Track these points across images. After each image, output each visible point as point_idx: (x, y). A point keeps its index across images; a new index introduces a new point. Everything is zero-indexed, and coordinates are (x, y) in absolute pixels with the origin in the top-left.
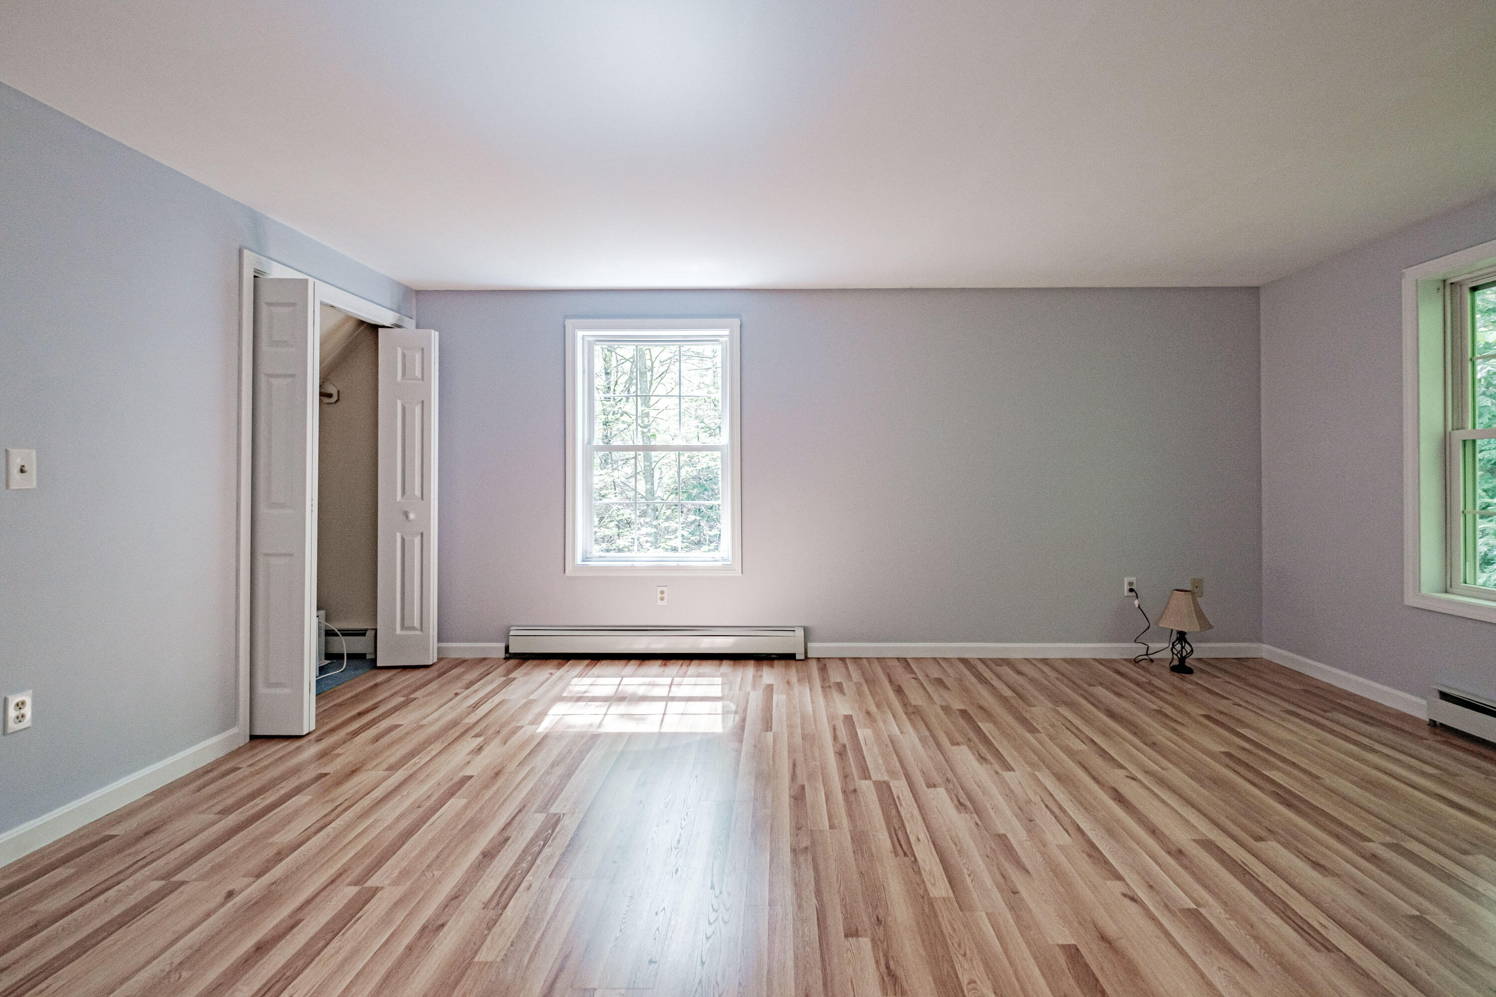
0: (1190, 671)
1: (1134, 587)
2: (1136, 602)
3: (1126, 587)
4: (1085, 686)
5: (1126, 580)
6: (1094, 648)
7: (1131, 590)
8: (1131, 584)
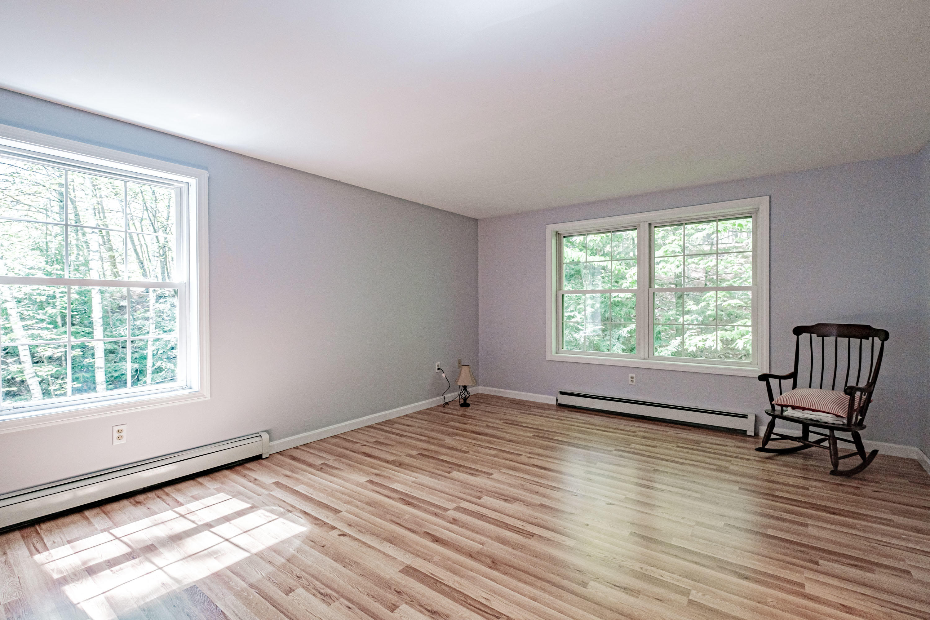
0: (468, 405)
1: (439, 367)
2: (444, 375)
3: (436, 368)
4: (446, 424)
5: (437, 364)
6: (425, 403)
7: (439, 369)
8: (438, 366)
